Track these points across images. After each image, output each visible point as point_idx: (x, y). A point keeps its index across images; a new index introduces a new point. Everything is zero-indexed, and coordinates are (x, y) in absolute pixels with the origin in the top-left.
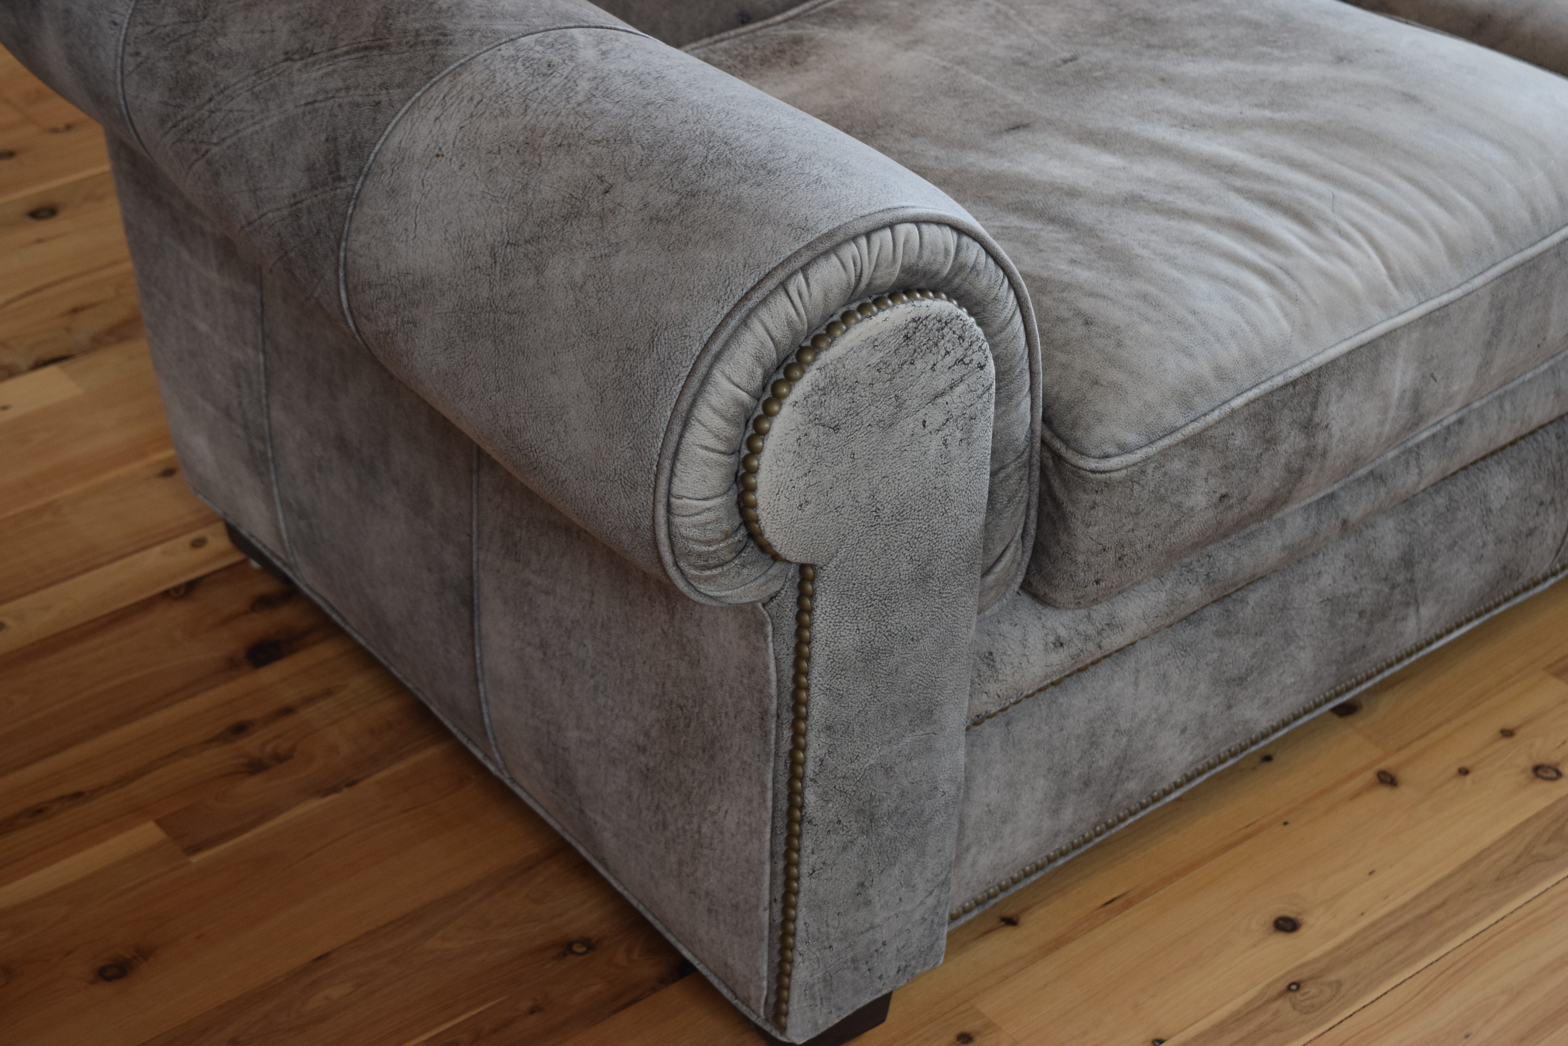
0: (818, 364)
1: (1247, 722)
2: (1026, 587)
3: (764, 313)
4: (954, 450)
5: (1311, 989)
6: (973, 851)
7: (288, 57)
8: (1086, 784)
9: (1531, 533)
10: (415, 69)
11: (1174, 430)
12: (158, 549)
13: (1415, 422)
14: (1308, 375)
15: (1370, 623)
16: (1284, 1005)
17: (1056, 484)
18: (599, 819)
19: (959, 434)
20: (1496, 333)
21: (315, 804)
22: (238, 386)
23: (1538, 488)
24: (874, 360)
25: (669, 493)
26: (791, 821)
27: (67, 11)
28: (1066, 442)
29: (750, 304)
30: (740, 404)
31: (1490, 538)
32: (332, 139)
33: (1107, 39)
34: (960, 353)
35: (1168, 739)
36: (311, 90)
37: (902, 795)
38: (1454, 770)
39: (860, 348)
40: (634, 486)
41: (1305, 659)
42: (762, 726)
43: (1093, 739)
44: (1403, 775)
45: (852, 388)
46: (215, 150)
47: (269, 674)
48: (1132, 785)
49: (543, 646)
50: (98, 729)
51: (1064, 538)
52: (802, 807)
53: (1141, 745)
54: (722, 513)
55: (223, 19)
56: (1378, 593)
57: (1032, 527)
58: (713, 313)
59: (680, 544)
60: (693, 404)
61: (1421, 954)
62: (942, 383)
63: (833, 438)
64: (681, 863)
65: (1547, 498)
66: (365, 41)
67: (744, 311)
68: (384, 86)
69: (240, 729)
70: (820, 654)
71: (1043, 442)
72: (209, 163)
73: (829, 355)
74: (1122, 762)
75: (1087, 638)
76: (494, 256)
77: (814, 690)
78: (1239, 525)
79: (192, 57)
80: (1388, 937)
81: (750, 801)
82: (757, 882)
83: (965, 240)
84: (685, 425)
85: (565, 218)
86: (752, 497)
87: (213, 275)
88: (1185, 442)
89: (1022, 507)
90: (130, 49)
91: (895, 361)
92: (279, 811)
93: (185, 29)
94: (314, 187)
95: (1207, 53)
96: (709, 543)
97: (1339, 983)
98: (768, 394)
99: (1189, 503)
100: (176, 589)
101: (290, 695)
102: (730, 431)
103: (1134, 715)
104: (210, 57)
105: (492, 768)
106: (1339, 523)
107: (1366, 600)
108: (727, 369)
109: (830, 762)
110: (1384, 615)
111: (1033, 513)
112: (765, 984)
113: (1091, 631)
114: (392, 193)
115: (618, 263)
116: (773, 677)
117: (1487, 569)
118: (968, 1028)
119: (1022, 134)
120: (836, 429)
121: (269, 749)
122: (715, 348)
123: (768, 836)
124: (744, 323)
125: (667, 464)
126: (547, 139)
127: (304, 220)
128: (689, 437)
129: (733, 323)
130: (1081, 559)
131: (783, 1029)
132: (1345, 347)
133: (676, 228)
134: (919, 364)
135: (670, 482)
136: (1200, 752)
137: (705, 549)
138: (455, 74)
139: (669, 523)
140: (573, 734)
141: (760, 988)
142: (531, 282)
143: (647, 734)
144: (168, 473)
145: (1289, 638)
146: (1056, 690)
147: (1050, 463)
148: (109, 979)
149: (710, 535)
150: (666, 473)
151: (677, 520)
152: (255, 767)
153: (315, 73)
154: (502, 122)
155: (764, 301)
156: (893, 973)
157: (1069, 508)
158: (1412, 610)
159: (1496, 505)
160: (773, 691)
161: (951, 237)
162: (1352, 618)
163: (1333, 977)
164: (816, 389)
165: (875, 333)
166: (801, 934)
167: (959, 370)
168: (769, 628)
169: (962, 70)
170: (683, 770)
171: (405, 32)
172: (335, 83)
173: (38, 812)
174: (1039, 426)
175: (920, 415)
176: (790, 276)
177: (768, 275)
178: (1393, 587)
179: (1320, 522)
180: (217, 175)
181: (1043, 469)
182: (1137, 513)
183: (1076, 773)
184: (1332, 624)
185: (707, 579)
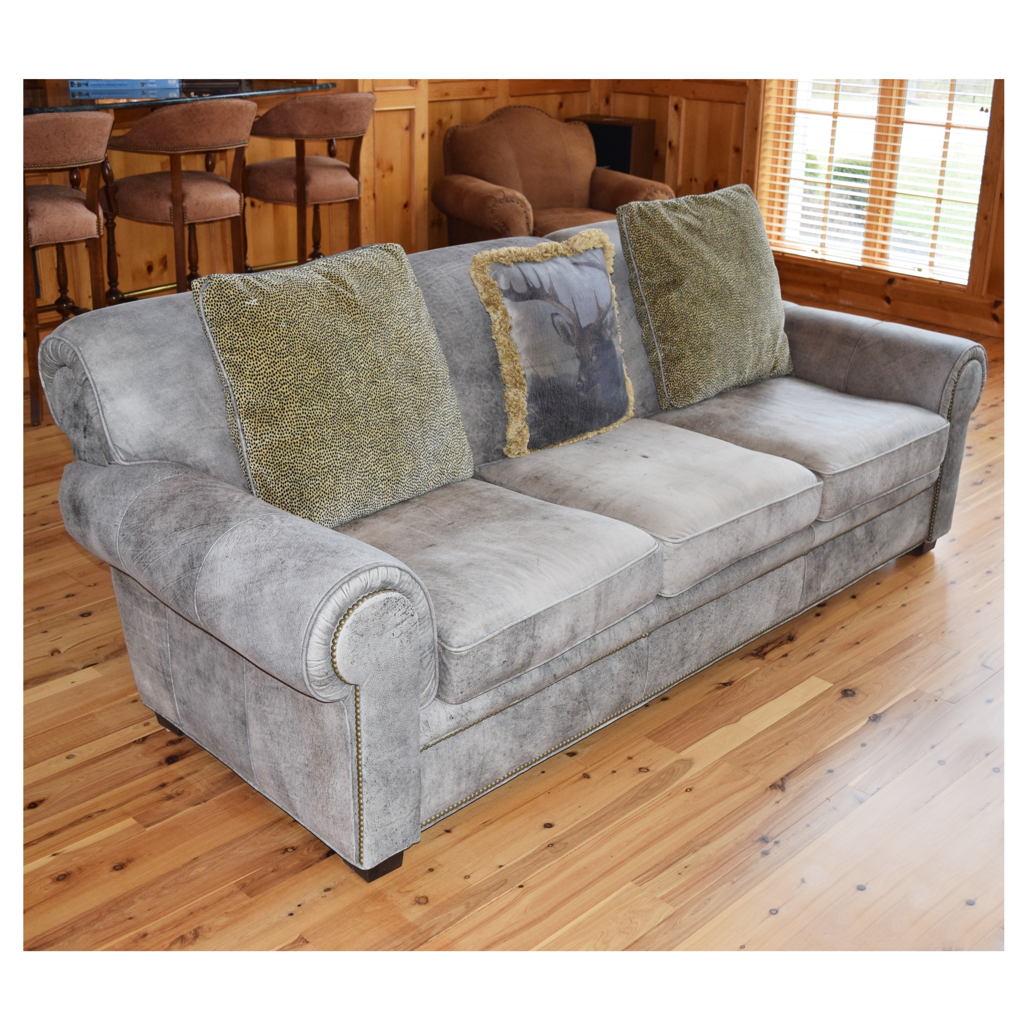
0: (354, 613)
1: (529, 753)
2: (438, 696)
3: (334, 597)
4: (405, 644)
5: (557, 846)
6: (428, 798)
7: (176, 530)
8: (469, 774)
9: (630, 684)
10: (218, 530)
11: (483, 637)
12: (132, 727)
13: (574, 637)
14: (530, 618)
15: (572, 716)
16: (547, 851)
17: (444, 657)
18: (294, 797)
19: (406, 639)
20: (599, 605)
21: (192, 809)
22: (161, 657)
23: (631, 667)
24: (374, 612)
25: (306, 660)
26: (359, 782)
27: (99, 523)
28: (446, 643)
29: (330, 594)
30: (329, 628)
31: (615, 685)
32: (191, 556)
33: (464, 517)
34: (404, 610)
35: (498, 757)
36: (184, 540)
37: (398, 771)
38: (611, 771)
39: (368, 608)
40: (295, 659)
41: (549, 728)
42: (346, 748)
43: (470, 757)
44: (591, 775)
45: (366, 622)
46: (151, 564)
47: (174, 767)
48: (487, 776)
49: (271, 734)
50: (111, 788)
51: (448, 677)
52: (361, 776)
53: (488, 760)
54: (324, 666)
55: (153, 520)
56: (574, 705)
57: (438, 674)
58: (317, 598)
59: (311, 677)
60: (312, 628)
61: (597, 832)
62: (398, 620)
63: (361, 639)
64: (323, 807)
65: (635, 670)
66: (202, 523)
67: (328, 596)
68: (208, 536)
69: (163, 785)
70: (362, 717)
71: (438, 643)
72: (149, 569)
73: (357, 610)
74: (482, 765)
75: (462, 716)
76: (246, 587)
77: (362, 731)
78: (513, 673)
79: (143, 534)
80: (585, 827)
81: (344, 777)
82: (349, 808)
83: (403, 573)
84: (310, 635)
85: (269, 573)
86: (335, 660)
87: (151, 617)
88: (487, 641)
89: (433, 667)
90: (121, 534)
91: (381, 613)
92: (179, 812)
93: (140, 525)
94: (185, 572)
95: (498, 519)
96: (321, 676)
97: (567, 843)
98: (338, 624)
99: (492, 664)
100: (139, 740)
101: (181, 773)
102: (325, 637)
103: (484, 748)
104: (149, 533)
105: (256, 788)
106: (552, 676)
107: (569, 707)
108: (323, 616)
109: (370, 758)
110: (577, 713)
111: (437, 669)
112: (354, 848)
113: (463, 713)
114: (212, 570)
115: (287, 585)
116: (349, 729)
117: (616, 697)
118: (432, 867)
119: (433, 548)
120: (362, 636)
121: (174, 792)
122: (319, 609)
123: (351, 789)
124: (328, 600)
125: (305, 649)
126: (263, 548)
127: (182, 584)
128: (312, 640)
129: (324, 600)
130: (455, 684)
131: (362, 864)
132: (543, 609)
133: (305, 572)
134: (390, 614)
135: (306, 655)
136: (512, 764)
137: (319, 679)
138: (232, 531)
139: (307, 670)
140: (283, 765)
141: (353, 850)
142: (258, 594)
143: (308, 759)
144: (135, 701)
145: (541, 720)
146: (454, 737)
147: (441, 651)
148: (117, 870)
149: (321, 674)
150: (305, 652)
151: (310, 669)
152: (169, 798)
153: (185, 535)
154: (248, 544)
155: (334, 592)
156: (401, 842)
157: (449, 666)
158: (588, 712)
159: (615, 673)
160: (349, 734)
161: (398, 572)
162: (565, 714)
163: (565, 841)
164: (354, 621)
165: (373, 603)
166: (365, 825)
167: (404, 616)
168: (346, 711)
169: (413, 529)
170: (321, 770)
171: (215, 519)
172: (192, 537)
173: (89, 817)
174: (436, 638)
175: (392, 631)
176: (343, 584)
177: (336, 584)
178: (579, 703)
179: (545, 675)
180: (152, 573)
181: (439, 653)
182: (473, 667)
183: (465, 769)
184: (558, 716)
185: (322, 690)
